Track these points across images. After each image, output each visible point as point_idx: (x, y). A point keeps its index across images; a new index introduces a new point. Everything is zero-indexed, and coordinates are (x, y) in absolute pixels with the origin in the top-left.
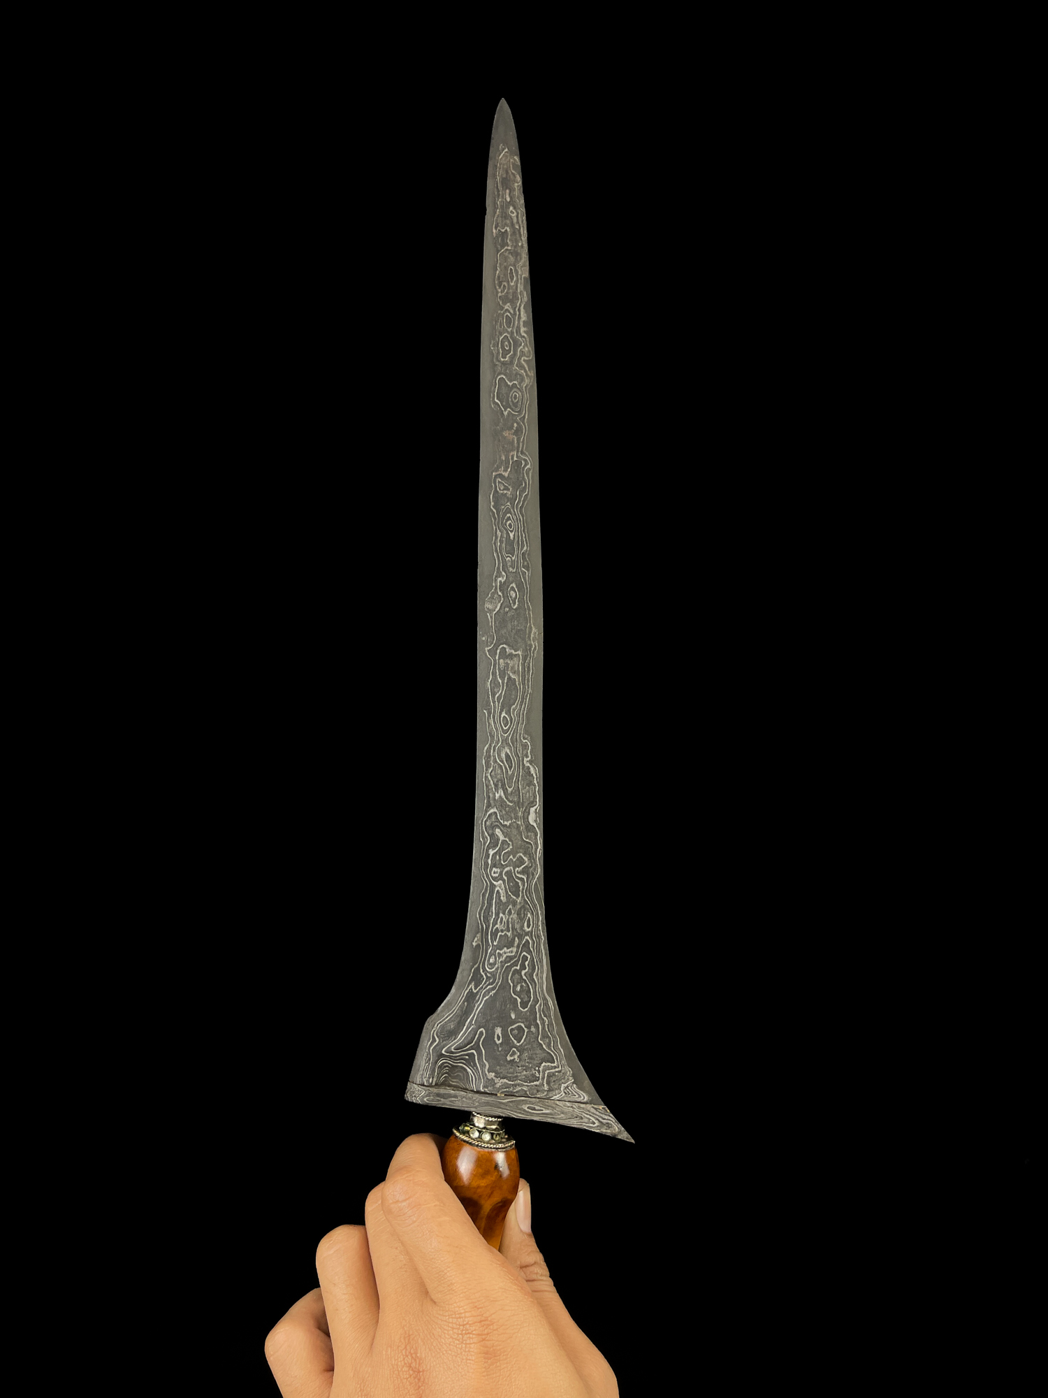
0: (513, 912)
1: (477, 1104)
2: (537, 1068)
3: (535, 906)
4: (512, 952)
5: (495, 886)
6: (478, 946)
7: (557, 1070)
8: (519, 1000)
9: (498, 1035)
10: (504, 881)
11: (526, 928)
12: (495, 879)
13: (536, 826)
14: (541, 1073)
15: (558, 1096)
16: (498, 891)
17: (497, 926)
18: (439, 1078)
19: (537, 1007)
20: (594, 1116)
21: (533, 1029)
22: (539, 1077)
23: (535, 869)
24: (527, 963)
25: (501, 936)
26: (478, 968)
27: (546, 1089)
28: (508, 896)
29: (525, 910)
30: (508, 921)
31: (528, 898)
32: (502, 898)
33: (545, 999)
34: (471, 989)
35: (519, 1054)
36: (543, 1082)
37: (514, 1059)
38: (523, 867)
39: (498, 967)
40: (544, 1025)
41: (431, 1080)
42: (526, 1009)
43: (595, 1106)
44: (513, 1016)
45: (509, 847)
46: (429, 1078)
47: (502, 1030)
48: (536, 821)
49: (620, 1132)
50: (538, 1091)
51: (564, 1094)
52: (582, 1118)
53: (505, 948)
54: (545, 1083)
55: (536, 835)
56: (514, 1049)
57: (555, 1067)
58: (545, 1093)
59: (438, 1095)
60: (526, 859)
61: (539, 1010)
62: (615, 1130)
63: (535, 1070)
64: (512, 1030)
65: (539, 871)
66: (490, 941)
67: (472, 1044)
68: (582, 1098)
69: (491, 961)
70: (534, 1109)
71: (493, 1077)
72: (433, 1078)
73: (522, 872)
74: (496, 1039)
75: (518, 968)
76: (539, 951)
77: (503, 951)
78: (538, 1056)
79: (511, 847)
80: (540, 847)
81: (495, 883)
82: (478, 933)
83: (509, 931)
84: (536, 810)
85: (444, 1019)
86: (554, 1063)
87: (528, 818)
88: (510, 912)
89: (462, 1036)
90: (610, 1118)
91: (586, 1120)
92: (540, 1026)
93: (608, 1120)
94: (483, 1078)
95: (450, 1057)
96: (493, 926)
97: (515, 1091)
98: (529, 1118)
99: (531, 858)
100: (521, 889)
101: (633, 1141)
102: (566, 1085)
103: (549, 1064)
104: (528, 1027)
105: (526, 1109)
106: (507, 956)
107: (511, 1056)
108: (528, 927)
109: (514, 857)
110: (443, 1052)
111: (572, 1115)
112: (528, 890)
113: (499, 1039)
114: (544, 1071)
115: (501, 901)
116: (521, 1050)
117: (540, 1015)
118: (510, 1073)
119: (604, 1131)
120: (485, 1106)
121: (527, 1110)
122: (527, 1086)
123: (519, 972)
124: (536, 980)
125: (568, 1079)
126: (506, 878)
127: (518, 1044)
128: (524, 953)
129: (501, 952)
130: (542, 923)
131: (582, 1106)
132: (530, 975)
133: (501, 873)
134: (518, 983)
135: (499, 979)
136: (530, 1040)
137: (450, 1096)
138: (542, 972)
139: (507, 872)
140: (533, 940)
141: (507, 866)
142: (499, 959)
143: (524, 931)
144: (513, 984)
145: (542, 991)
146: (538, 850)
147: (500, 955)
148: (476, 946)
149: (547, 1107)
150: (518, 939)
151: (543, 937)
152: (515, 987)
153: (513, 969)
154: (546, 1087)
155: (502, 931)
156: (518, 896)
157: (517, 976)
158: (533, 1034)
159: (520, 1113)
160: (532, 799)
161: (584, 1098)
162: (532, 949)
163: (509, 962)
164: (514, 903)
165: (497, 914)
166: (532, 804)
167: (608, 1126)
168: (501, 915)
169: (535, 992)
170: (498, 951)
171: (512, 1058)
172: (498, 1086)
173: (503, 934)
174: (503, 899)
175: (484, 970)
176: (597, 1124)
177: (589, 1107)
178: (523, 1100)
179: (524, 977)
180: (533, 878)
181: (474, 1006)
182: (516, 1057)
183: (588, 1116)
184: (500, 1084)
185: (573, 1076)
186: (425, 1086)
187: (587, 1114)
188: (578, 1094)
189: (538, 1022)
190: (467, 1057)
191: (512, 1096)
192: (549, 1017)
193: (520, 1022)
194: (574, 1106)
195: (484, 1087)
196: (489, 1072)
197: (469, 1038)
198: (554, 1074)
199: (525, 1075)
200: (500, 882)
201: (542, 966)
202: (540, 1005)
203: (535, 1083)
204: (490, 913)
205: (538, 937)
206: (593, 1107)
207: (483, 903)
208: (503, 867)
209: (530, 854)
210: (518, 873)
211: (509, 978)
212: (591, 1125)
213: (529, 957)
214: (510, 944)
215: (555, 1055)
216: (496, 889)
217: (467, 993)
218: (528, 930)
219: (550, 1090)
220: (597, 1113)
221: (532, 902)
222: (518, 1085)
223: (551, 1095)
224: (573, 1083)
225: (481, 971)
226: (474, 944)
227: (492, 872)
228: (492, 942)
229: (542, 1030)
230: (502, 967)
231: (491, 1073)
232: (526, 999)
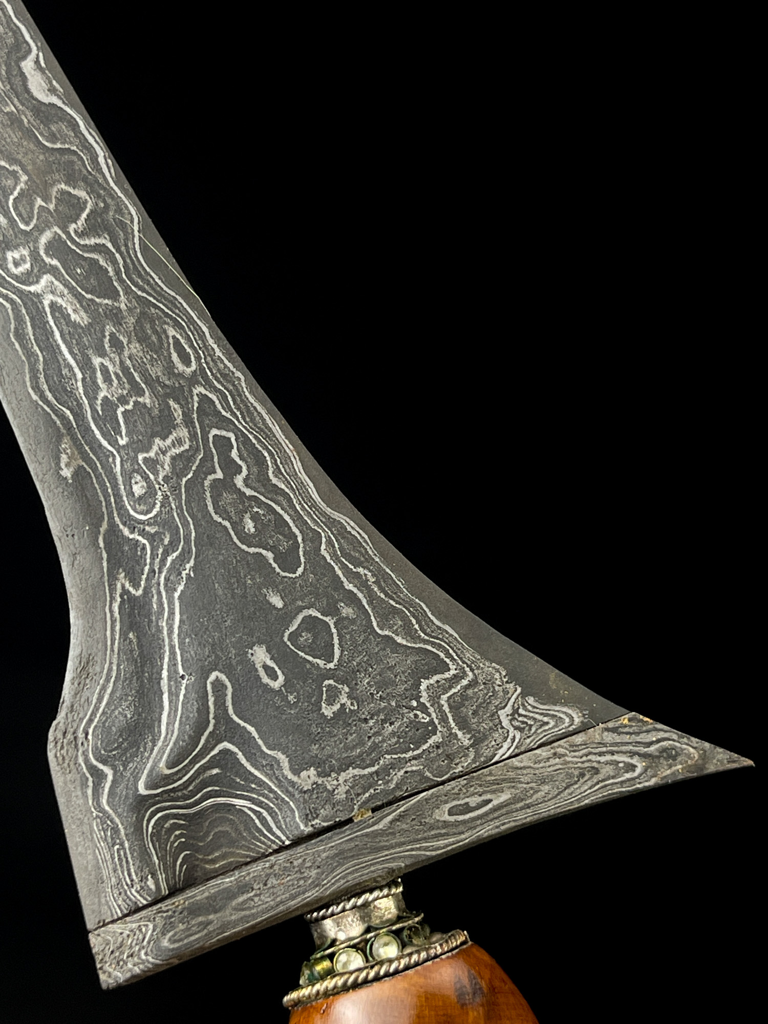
0: (125, 341)
1: (314, 873)
2: (414, 703)
3: (172, 303)
4: (179, 442)
5: (38, 295)
6: (79, 473)
7: (465, 682)
8: (269, 555)
9: (265, 667)
10: (53, 271)
11: (180, 367)
12: (29, 278)
13: (59, 103)
14: (431, 710)
15: (506, 746)
16: (53, 305)
17: (102, 395)
18: (168, 868)
19: (323, 552)
20: (624, 748)
21: (347, 611)
22: (432, 722)
23: (119, 211)
24: (234, 454)
25: (125, 413)
26: (113, 529)
27: (466, 743)
28: (89, 306)
29: (152, 322)
30: (125, 369)
31: (144, 291)
32: (73, 317)
33: (331, 523)
34: (125, 592)
35: (347, 689)
36: (450, 729)
37: (343, 705)
38: (84, 215)
39: (166, 497)
40: (368, 588)
41: (151, 883)
42: (300, 570)
43: (610, 725)
44: (277, 601)
45: (17, 179)
46: (143, 879)
47: (269, 651)
48: (52, 90)
49: (704, 757)
50: (450, 757)
51: (518, 735)
52: (596, 771)
53: (157, 441)
54: (455, 730)
55: (74, 126)
56: (327, 682)
57: (457, 678)
58: (472, 755)
59: (194, 910)
60: (82, 194)
61: (334, 555)
62: (689, 756)
63: (412, 709)
64: (294, 637)
65: (134, 213)
66: (105, 443)
67: (211, 728)
68: (567, 720)
69: (138, 490)
70: (467, 809)
71: (314, 778)
72: (154, 875)
73: (92, 228)
74: (266, 680)
75: (219, 475)
76: (248, 412)
77: (155, 448)
78: (398, 669)
79: (24, 178)
80: (101, 152)
81: (32, 289)
82: (59, 441)
83: (141, 393)
84: (37, 62)
85: (97, 708)
86: (449, 670)
87: (28, 91)
88: (116, 344)
89: (170, 724)
90: (661, 735)
91: (607, 770)
92: (360, 595)
93: (658, 741)
94: (291, 796)
95: (168, 795)
96: (92, 399)
97: (392, 786)
98: (467, 838)
99: (94, 186)
100: (111, 273)
101: (749, 762)
102: (509, 709)
103: (437, 677)
104: (331, 610)
105: (447, 817)
106: (173, 458)
107: (330, 703)
108: (186, 361)
109: (46, 199)
110: (142, 790)
111: (570, 776)
112: (133, 269)
113: (275, 677)
114: (435, 699)
115: (75, 325)
116: (347, 675)
117: (344, 567)
118: (354, 747)
119: (669, 772)
120: (340, 864)
121: (452, 819)
122: (414, 758)
123: (227, 484)
124: (283, 487)
125: (506, 692)
126: (55, 262)
127: (331, 666)
128: (214, 432)
129: (152, 454)
130: (217, 341)
131: (579, 739)
132: (260, 479)
133: (35, 256)
134: (241, 514)
135: (185, 524)
136: (353, 641)
137: (229, 894)
138: (286, 460)
139: (49, 247)
140: (217, 390)
141: (40, 230)
142: (156, 473)
143: (181, 375)
144: (229, 519)
145: (314, 505)
146: (101, 160)
147: (152, 464)
148: (76, 474)
149: (497, 786)
150: (177, 401)
151: (238, 374)
152: (238, 526)
153: (207, 483)
154: (465, 739)
155: (123, 400)
156: (115, 296)
157: (227, 497)
158: (353, 621)
159: (437, 837)
160: (10, 41)
161: (572, 718)
162: (228, 415)
163: (187, 469)
164: (115, 316)
165: (85, 365)
166: (19, 50)
167: (670, 755)
168: (97, 361)
169: (298, 518)
170: (141, 457)
171: (336, 707)
172: (341, 794)
173: (129, 407)
174: (79, 317)
175: (133, 525)
176: (640, 765)
177: (596, 734)
178: (427, 800)
179: (249, 492)
180: (129, 235)
181: (159, 630)
182: (344, 699)
183: (608, 758)
184: (342, 789)
185: (513, 676)
186: (145, 907)
187: (601, 754)
188: (554, 716)
189: (350, 587)
190: (215, 771)
191: (390, 803)
192: (366, 561)
193: (301, 609)
194: (561, 751)
195: (306, 819)
196: (297, 772)
197: (194, 715)
198: (463, 696)
199: (393, 734)
200: (46, 279)
201: (278, 445)
202: (330, 543)
203: (431, 741)
204: (65, 371)
205: (226, 377)
206: (607, 730)
207: (30, 354)
208: (29, 238)
209: (85, 180)
210: (81, 235)
211: (211, 508)
212: (628, 776)
213: (232, 436)
214: (164, 427)
215: (440, 647)
216: (46, 303)
217: (120, 608)
218: (189, 371)
219: (477, 741)
220: (627, 738)
221: (160, 295)
222: (392, 766)
223: (487, 753)
224: (523, 695)
225: (126, 532)
226: (67, 473)
227: (11, 266)
228: (114, 443)
229: (370, 603)
230: (175, 489)
231: (304, 774)
232: (284, 546)
